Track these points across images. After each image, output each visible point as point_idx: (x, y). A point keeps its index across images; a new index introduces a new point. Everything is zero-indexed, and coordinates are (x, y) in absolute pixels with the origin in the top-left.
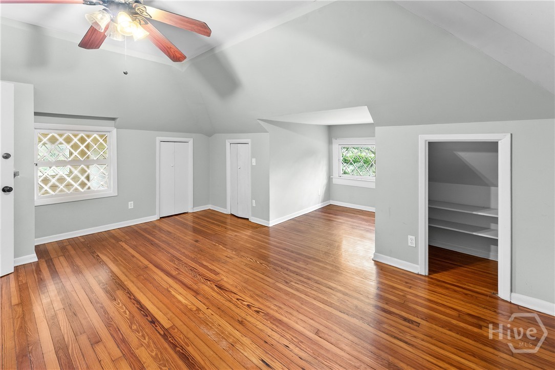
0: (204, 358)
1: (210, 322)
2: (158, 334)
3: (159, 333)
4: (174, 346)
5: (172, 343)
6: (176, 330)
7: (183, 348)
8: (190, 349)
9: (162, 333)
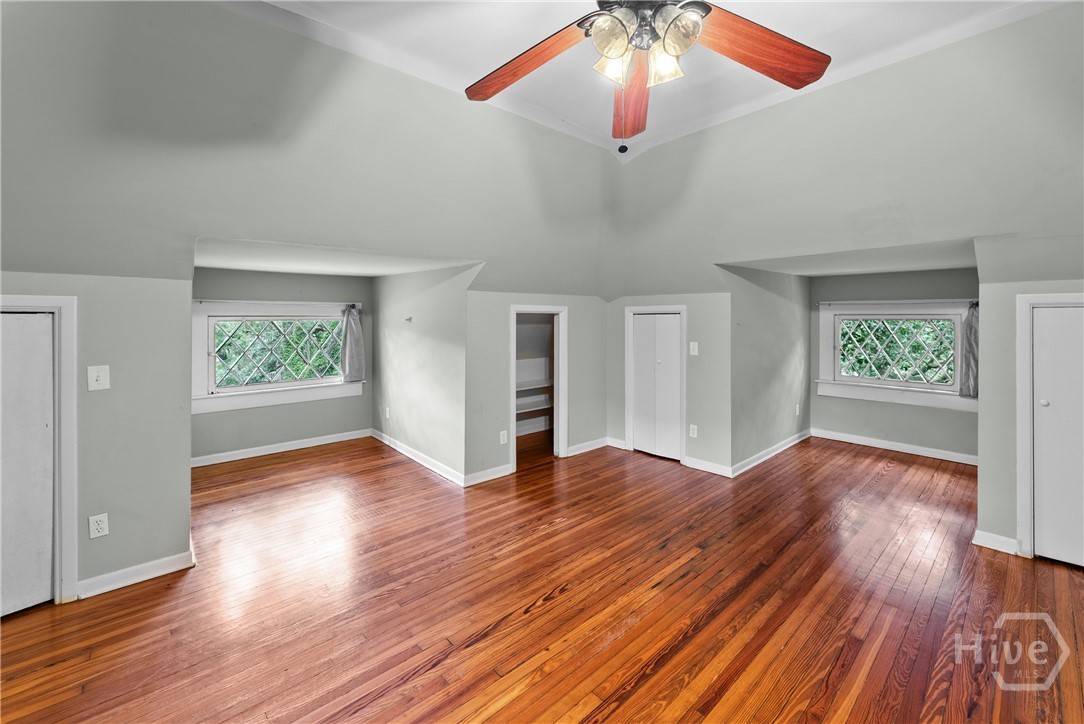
0: (659, 638)
1: (584, 642)
2: (617, 712)
3: (614, 711)
4: (643, 678)
5: (636, 684)
6: (607, 685)
7: (647, 665)
8: (646, 656)
9: (614, 705)
